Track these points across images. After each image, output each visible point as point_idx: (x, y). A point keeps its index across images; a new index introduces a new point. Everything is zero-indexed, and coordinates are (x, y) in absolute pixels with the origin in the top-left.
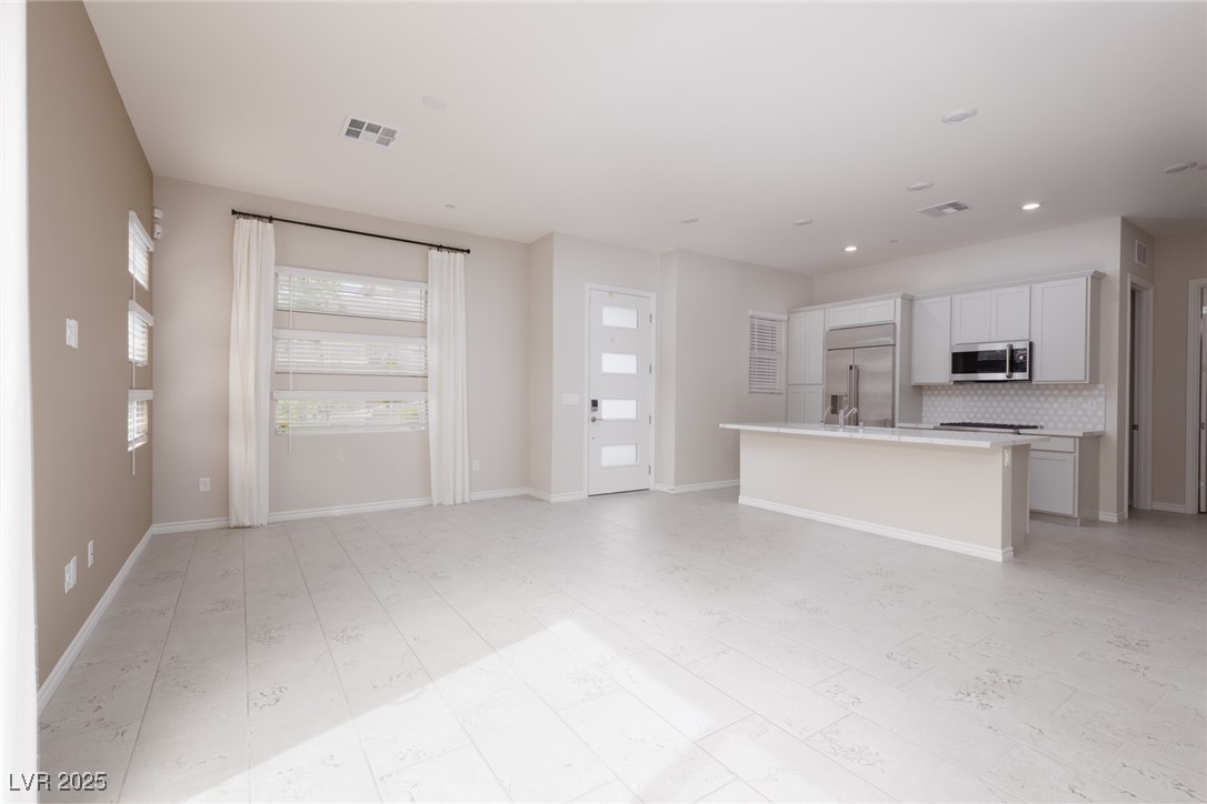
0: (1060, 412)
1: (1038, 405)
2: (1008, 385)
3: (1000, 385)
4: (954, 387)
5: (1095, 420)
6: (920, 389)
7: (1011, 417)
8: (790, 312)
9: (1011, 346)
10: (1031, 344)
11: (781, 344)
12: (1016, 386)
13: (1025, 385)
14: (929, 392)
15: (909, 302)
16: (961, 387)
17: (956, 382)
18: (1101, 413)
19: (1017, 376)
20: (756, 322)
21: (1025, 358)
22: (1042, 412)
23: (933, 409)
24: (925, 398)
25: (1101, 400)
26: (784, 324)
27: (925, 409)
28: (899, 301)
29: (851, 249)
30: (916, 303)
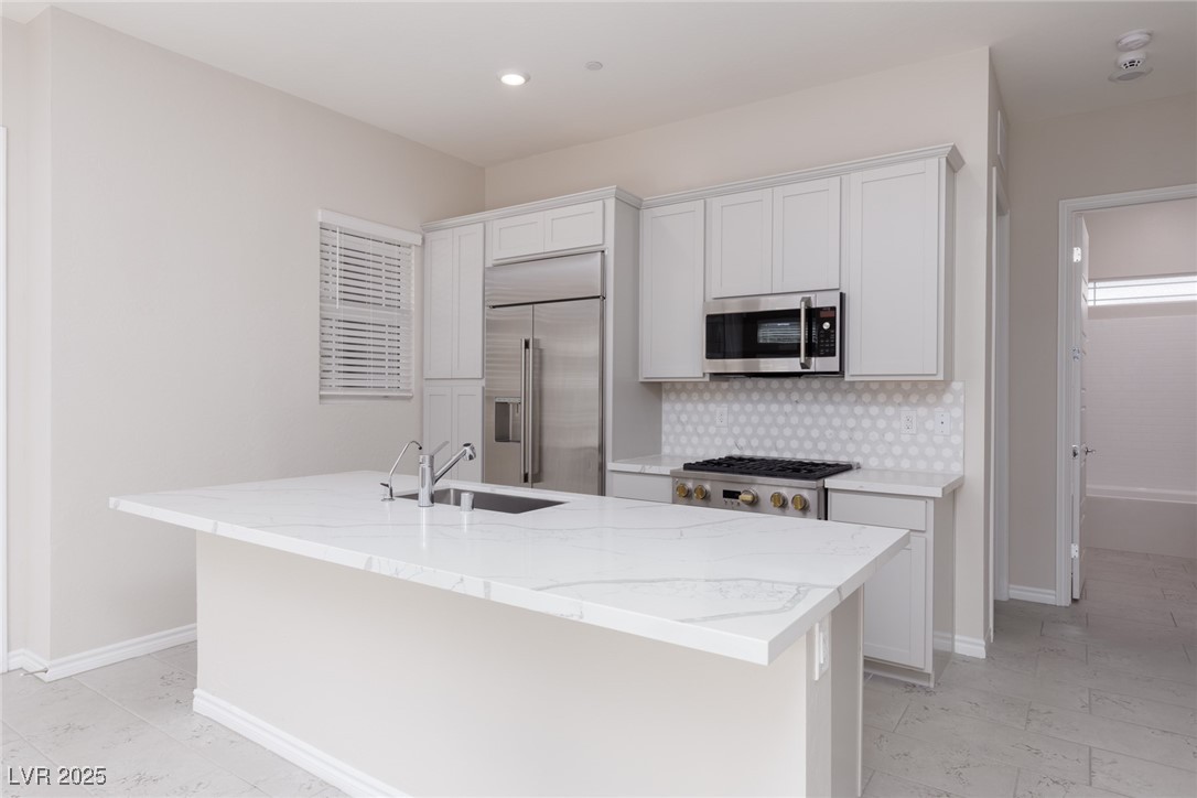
0: (889, 437)
1: (851, 423)
2: (801, 382)
3: (788, 382)
4: (713, 386)
5: (947, 453)
6: (657, 389)
7: (808, 445)
8: (426, 230)
9: (808, 301)
10: (842, 296)
11: (410, 296)
12: (816, 383)
13: (830, 383)
14: (673, 396)
15: (631, 208)
16: (725, 385)
17: (715, 376)
18: (957, 439)
19: (818, 364)
20: (338, 240)
21: (833, 326)
22: (858, 435)
23: (678, 428)
24: (666, 407)
25: (957, 412)
26: (413, 252)
27: (666, 428)
28: (611, 203)
29: (513, 80)
30: (646, 215)
